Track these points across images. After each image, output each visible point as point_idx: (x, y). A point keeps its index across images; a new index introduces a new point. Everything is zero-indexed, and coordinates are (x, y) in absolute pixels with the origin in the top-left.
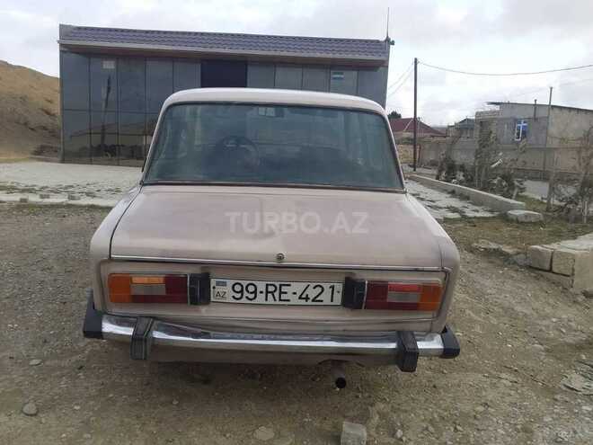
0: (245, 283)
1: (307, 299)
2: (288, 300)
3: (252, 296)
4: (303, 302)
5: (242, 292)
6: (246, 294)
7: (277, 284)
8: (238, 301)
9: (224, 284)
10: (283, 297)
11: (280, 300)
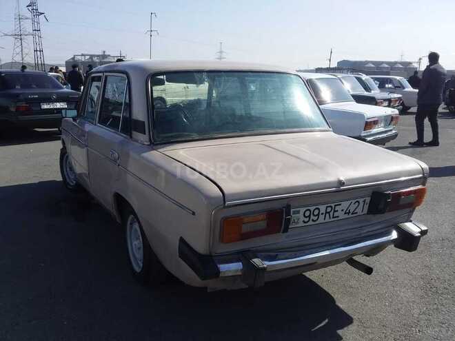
0: (312, 208)
1: (348, 213)
2: (338, 217)
3: (315, 218)
4: (346, 216)
5: (309, 216)
6: (312, 217)
7: (333, 205)
8: (307, 224)
9: (298, 212)
10: (336, 214)
11: (333, 217)
